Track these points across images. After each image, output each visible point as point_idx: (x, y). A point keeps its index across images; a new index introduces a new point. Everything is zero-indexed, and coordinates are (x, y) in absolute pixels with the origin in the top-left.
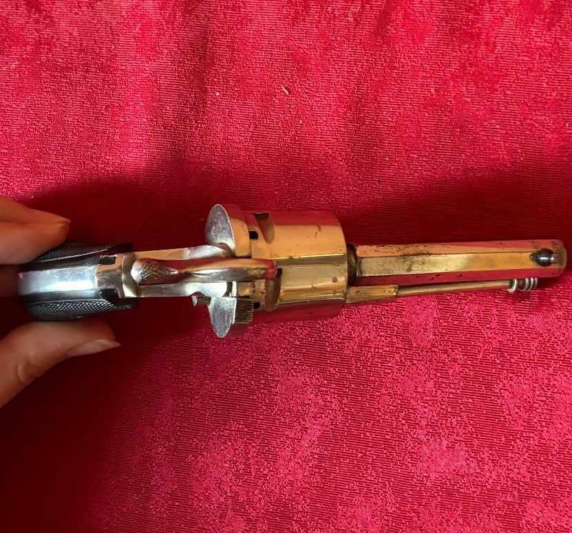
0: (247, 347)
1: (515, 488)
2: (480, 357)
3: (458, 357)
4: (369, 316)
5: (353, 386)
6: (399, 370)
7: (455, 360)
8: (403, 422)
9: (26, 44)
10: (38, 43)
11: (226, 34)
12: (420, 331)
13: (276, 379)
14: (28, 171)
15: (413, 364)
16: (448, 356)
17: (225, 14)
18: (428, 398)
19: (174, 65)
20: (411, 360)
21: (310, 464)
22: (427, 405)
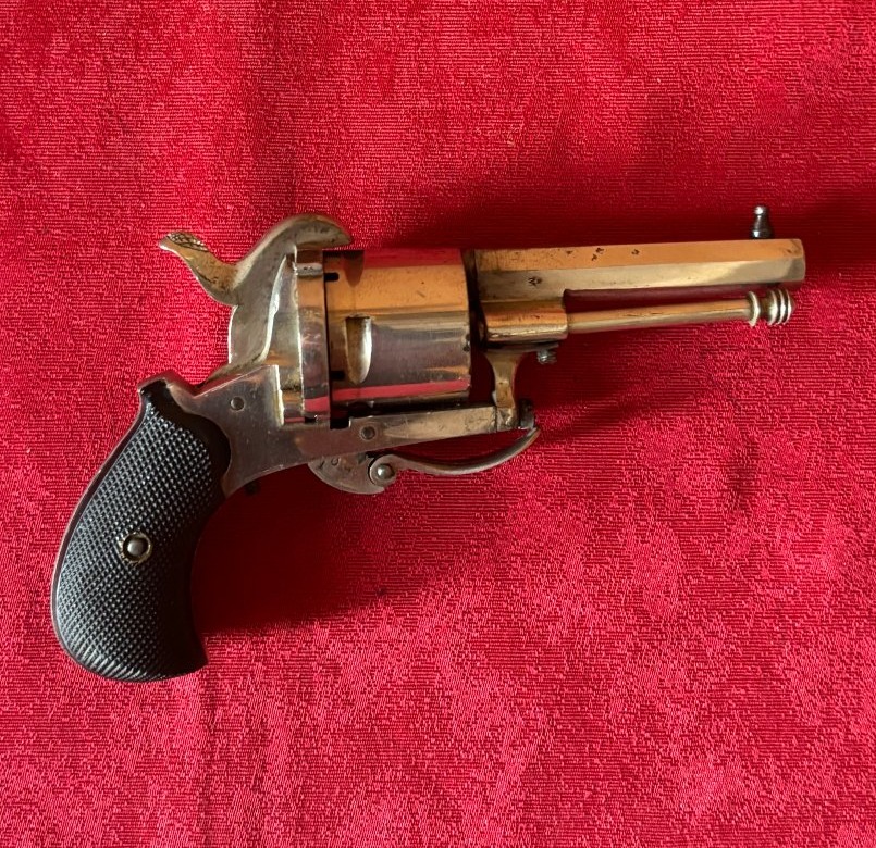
0: (397, 649)
1: (818, 811)
2: (749, 625)
3: (718, 628)
4: (581, 581)
5: (566, 690)
6: (633, 658)
7: (713, 634)
8: (647, 735)
12: (659, 596)
13: (446, 693)
14: (17, 410)
15: (653, 647)
16: (704, 628)
18: (680, 696)
20: (650, 641)
21: (514, 818)
22: (679, 706)
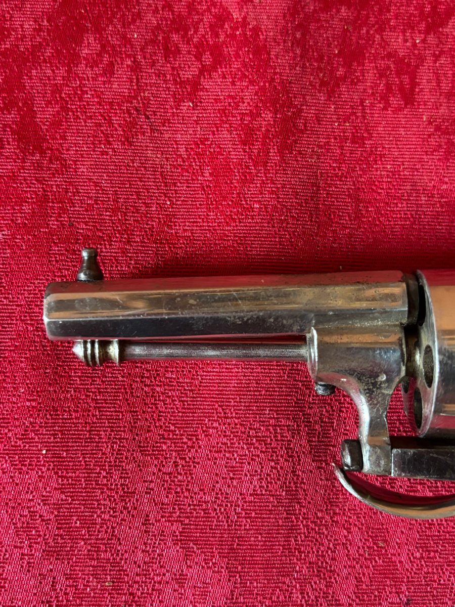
9: (22, 201)
10: (43, 200)
11: (346, 177)
17: (341, 148)
19: (273, 227)
